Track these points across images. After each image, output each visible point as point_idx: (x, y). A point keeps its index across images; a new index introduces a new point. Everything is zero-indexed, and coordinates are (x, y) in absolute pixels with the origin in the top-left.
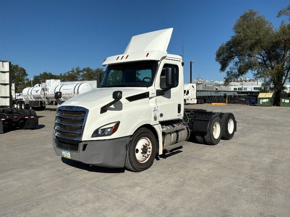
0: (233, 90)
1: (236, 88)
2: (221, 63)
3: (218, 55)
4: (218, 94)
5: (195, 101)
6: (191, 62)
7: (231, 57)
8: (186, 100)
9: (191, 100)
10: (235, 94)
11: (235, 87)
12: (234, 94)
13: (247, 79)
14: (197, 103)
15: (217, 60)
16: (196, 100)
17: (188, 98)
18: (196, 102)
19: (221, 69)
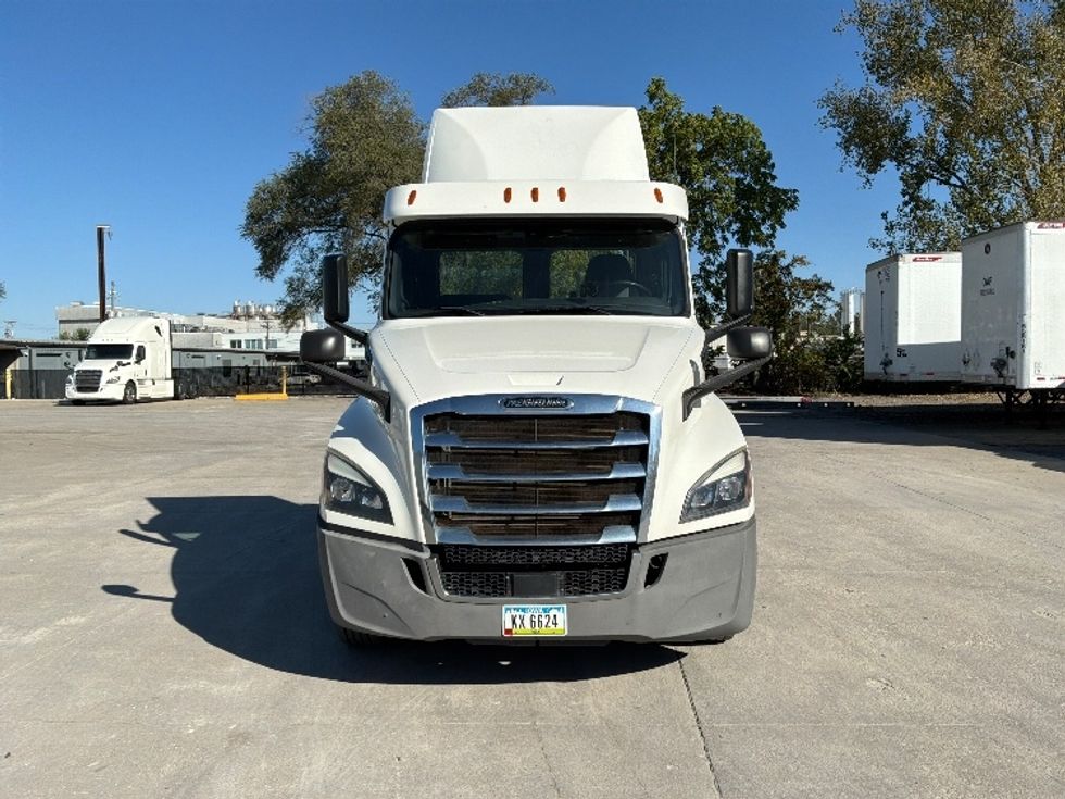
0: (228, 346)
1: (240, 342)
2: (261, 243)
3: (255, 218)
4: (202, 360)
5: (168, 389)
6: (100, 232)
7: (292, 229)
8: (137, 383)
9: (154, 383)
10: (259, 361)
11: (235, 337)
12: (255, 362)
13: (268, 309)
14: (176, 397)
15: (249, 230)
16: (172, 382)
17: (142, 377)
18: (172, 394)
19: (259, 268)
